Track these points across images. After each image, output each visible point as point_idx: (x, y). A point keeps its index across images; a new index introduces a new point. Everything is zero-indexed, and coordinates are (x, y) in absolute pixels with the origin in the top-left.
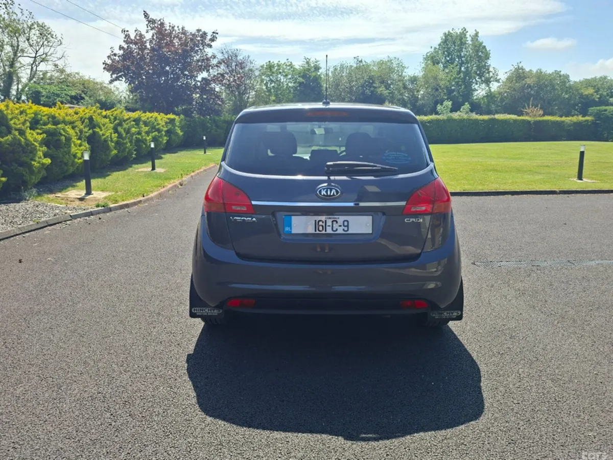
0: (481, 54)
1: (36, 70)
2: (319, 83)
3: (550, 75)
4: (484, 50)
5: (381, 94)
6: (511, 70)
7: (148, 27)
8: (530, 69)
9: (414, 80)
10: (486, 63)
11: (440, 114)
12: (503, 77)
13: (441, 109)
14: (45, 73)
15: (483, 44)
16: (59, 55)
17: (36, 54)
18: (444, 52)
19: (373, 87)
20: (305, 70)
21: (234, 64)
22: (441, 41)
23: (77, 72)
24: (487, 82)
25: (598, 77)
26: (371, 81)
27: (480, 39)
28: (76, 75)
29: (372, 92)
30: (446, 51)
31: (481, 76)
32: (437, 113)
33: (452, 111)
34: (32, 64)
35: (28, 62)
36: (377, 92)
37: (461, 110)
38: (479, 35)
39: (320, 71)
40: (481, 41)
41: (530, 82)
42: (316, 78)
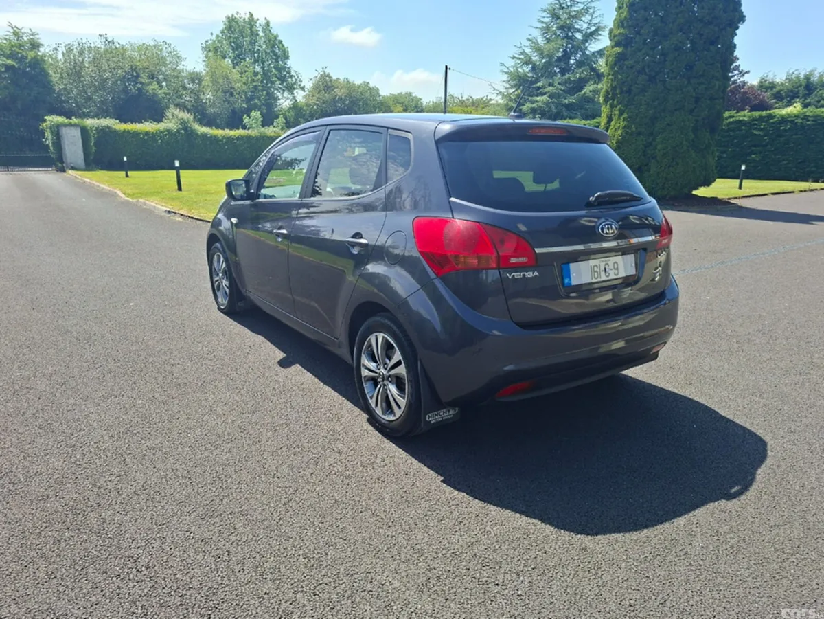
0: (276, 51)
2: (43, 70)
3: (359, 86)
4: (281, 46)
5: (155, 95)
6: (316, 77)
8: (338, 77)
9: (195, 78)
10: (285, 63)
11: (249, 128)
12: (308, 84)
13: (249, 122)
15: (279, 38)
18: (231, 42)
19: (141, 83)
20: (12, 46)
22: (224, 27)
24: (290, 89)
25: (404, 93)
26: (135, 74)
27: (274, 31)
29: (139, 89)
30: (234, 42)
31: (282, 79)
32: (244, 127)
33: (263, 126)
36: (147, 91)
37: (275, 124)
38: (271, 25)
39: (42, 49)
40: (275, 34)
41: (340, 94)
42: (38, 60)
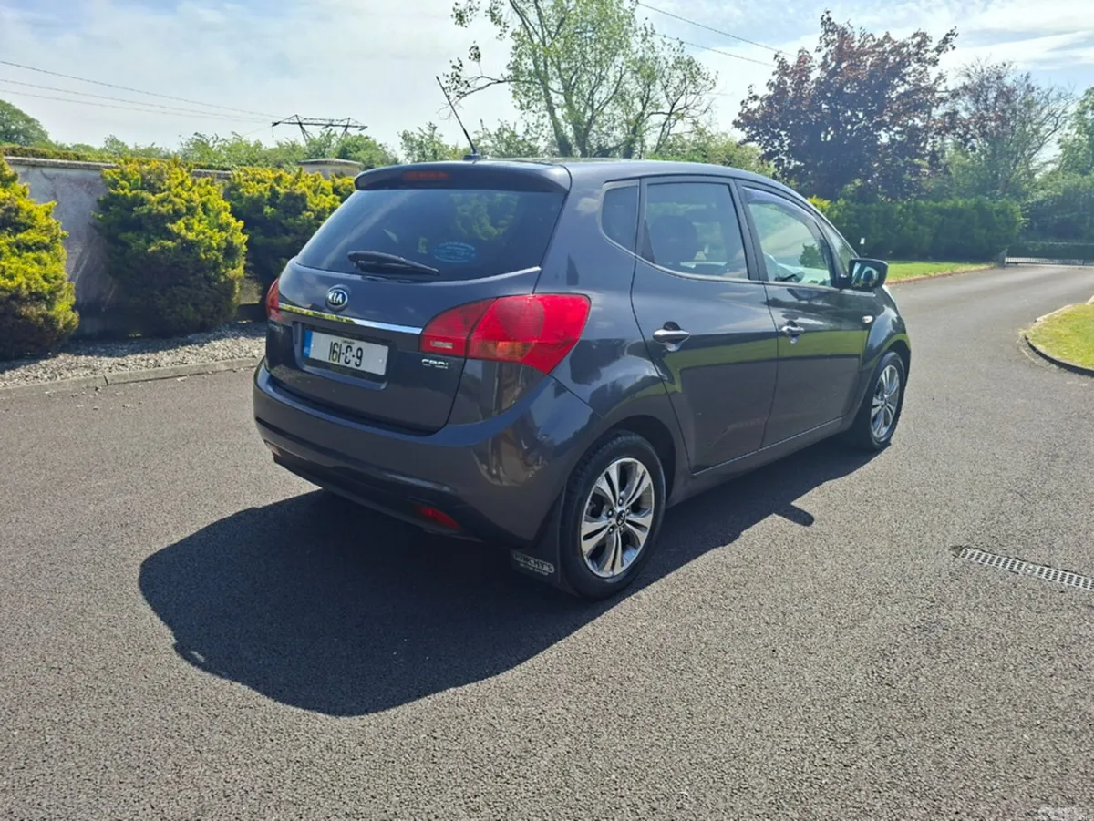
1: (669, 134)
7: (821, 42)
14: (679, 136)
16: (704, 107)
17: (673, 107)
21: (992, 94)
23: (723, 131)
28: (723, 137)
34: (664, 125)
35: (657, 122)
